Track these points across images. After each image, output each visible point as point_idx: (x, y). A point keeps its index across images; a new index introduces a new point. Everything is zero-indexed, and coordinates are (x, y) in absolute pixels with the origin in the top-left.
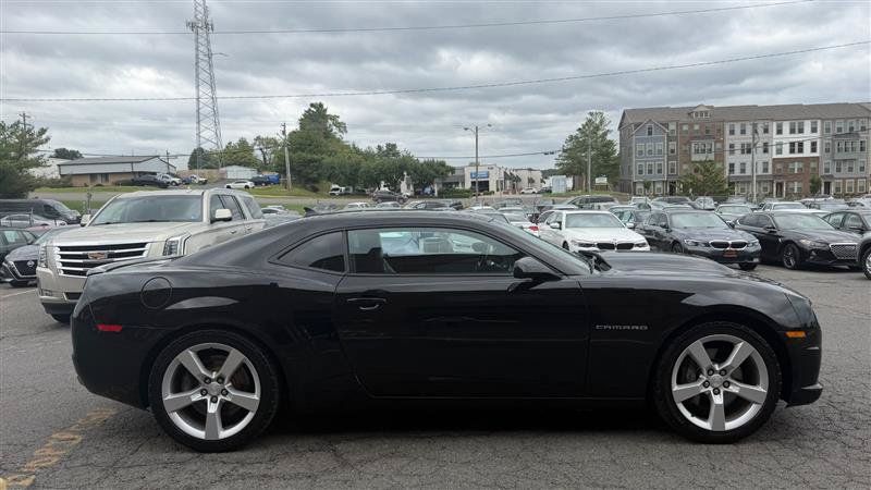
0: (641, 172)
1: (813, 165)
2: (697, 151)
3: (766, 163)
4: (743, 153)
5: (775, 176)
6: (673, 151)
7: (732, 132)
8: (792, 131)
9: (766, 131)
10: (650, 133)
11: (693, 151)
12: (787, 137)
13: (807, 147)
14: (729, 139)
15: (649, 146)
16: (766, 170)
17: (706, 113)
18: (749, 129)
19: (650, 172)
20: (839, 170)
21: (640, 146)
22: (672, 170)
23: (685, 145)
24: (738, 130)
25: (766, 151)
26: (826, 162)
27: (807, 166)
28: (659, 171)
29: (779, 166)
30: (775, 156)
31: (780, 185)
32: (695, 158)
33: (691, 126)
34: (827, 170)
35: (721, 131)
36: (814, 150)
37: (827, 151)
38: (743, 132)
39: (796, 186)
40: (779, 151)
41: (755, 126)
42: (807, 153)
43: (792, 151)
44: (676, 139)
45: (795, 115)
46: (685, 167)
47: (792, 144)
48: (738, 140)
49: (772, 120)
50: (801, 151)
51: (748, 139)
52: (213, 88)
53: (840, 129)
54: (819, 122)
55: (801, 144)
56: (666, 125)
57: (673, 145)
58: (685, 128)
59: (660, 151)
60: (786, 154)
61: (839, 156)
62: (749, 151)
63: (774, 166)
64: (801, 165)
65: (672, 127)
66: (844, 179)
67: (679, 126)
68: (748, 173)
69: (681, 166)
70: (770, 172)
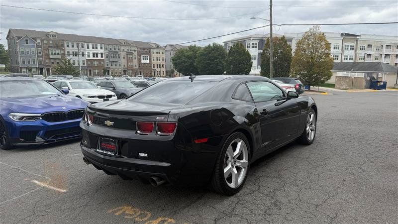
0: (24, 62)
1: (102, 63)
2: (52, 54)
3: (83, 61)
4: (73, 56)
5: (88, 67)
6: (40, 53)
7: (68, 46)
8: (93, 48)
9: (83, 47)
10: (27, 43)
11: (50, 53)
12: (91, 51)
13: (99, 55)
14: (67, 49)
15: (27, 49)
16: (84, 64)
17: (55, 36)
18: (75, 45)
19: (29, 62)
20: (112, 65)
21: (22, 49)
22: (40, 62)
23: (46, 50)
24: (70, 46)
25: (83, 55)
26: (107, 61)
27: (100, 63)
28: (34, 62)
29: (89, 63)
30: (87, 58)
31: (90, 71)
32: (52, 57)
33: (48, 41)
34: (108, 65)
35: (63, 45)
36: (102, 57)
37: (107, 57)
38: (73, 46)
39: (96, 71)
40: (89, 56)
41: (78, 44)
42: (99, 58)
43: (94, 56)
44: (40, 47)
45: (95, 41)
46: (47, 61)
47: (94, 54)
48: (71, 50)
49: (85, 42)
50: (97, 57)
51: (75, 49)
53: (111, 49)
54: (103, 45)
55: (97, 54)
56: (36, 40)
57: (40, 50)
58: (45, 42)
59: (33, 52)
60: (91, 57)
61: (111, 60)
62: (76, 55)
63: (87, 63)
64: (98, 63)
65: (39, 41)
66: (114, 69)
67: (42, 40)
68: (77, 65)
69: (45, 61)
70: (86, 65)
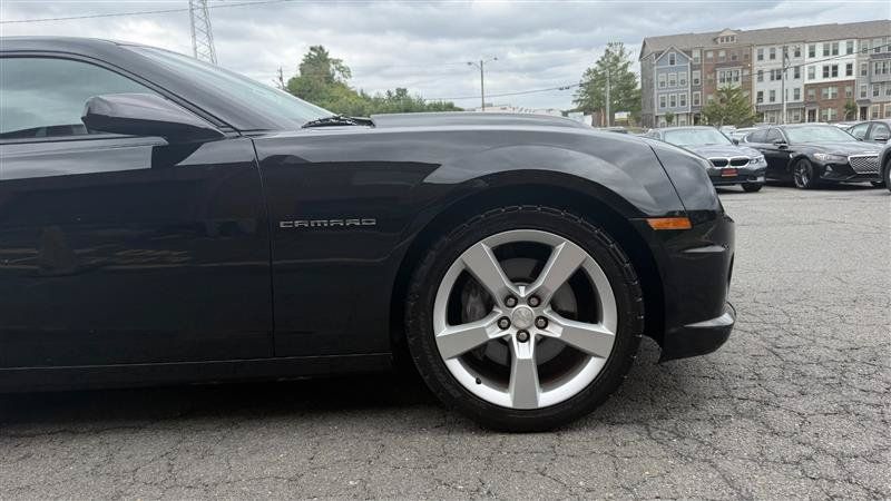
0: (663, 105)
1: (848, 89)
2: (723, 80)
3: (797, 90)
4: (772, 78)
5: (807, 103)
6: (696, 81)
7: (761, 58)
8: (826, 53)
9: (797, 54)
10: (672, 62)
11: (718, 77)
12: (820, 61)
13: (842, 71)
14: (757, 65)
15: (672, 76)
16: (797, 97)
17: (733, 37)
18: (779, 53)
19: (673, 104)
20: (876, 94)
21: (661, 77)
22: (697, 102)
23: (709, 73)
24: (767, 53)
25: (797, 76)
26: (862, 84)
27: (842, 90)
28: (683, 103)
29: (811, 92)
30: (807, 82)
31: (812, 113)
32: (720, 86)
33: (716, 52)
34: (863, 94)
35: (748, 58)
36: (849, 73)
37: (864, 73)
38: (773, 56)
39: (830, 112)
40: (812, 76)
41: (785, 49)
42: (842, 76)
43: (826, 75)
44: (699, 67)
45: (830, 35)
46: (710, 97)
47: (826, 68)
48: (767, 65)
49: (804, 42)
50: (835, 74)
51: (777, 64)
52: (210, 37)
53: (878, 49)
54: (855, 42)
55: (835, 68)
56: (689, 53)
57: (697, 74)
58: (710, 55)
59: (683, 82)
60: (819, 79)
61: (876, 79)
62: (779, 78)
63: (806, 92)
64: (835, 90)
65: (696, 54)
66: (882, 103)
67: (703, 52)
68: (778, 101)
69: (706, 97)
70: (802, 99)
